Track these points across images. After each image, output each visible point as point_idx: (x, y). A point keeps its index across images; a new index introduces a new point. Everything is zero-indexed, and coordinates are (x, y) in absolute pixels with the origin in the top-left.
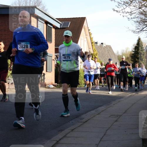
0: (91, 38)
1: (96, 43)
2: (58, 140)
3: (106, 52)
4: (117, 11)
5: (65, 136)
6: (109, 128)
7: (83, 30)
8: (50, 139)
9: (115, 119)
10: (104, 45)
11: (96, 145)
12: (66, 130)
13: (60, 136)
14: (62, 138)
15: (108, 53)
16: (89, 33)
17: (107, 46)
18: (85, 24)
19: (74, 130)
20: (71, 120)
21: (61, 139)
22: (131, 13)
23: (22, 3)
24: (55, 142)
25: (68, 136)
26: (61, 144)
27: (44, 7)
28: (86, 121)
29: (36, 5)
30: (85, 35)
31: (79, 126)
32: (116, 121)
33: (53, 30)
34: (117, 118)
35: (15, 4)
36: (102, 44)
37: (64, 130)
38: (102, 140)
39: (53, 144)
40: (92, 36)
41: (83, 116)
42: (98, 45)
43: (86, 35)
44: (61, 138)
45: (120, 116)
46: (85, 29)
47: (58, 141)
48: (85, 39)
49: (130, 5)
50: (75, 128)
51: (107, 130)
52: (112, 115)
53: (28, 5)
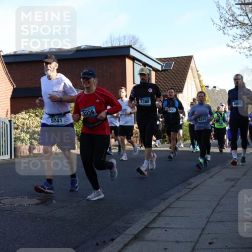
0: (200, 81)
1: (208, 87)
2: (160, 212)
3: (220, 98)
4: (232, 47)
5: (168, 207)
6: (224, 195)
7: (190, 71)
8: (150, 210)
9: (232, 183)
10: (217, 89)
11: (207, 217)
12: (169, 199)
13: (162, 206)
14: (165, 209)
15: (223, 98)
16: (198, 75)
17: (221, 90)
18: (192, 64)
19: (180, 199)
20: (177, 186)
21: (163, 211)
22: (250, 49)
23: (115, 42)
24: (156, 214)
25: (172, 206)
26: (163, 216)
27: (142, 45)
28: (195, 187)
29: (132, 44)
30: (192, 77)
31: (186, 194)
32: (233, 186)
33: (153, 74)
34: (234, 182)
35: (107, 44)
36: (215, 87)
37: (167, 198)
38: (215, 211)
39: (154, 217)
40: (201, 79)
41: (191, 180)
42: (210, 88)
43: (194, 78)
44: (163, 209)
45: (239, 179)
46: (192, 70)
47: (160, 214)
48: (193, 83)
49: (248, 39)
50: (181, 196)
51: (221, 199)
52: (228, 179)
53: (122, 44)
